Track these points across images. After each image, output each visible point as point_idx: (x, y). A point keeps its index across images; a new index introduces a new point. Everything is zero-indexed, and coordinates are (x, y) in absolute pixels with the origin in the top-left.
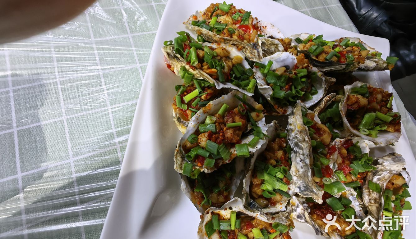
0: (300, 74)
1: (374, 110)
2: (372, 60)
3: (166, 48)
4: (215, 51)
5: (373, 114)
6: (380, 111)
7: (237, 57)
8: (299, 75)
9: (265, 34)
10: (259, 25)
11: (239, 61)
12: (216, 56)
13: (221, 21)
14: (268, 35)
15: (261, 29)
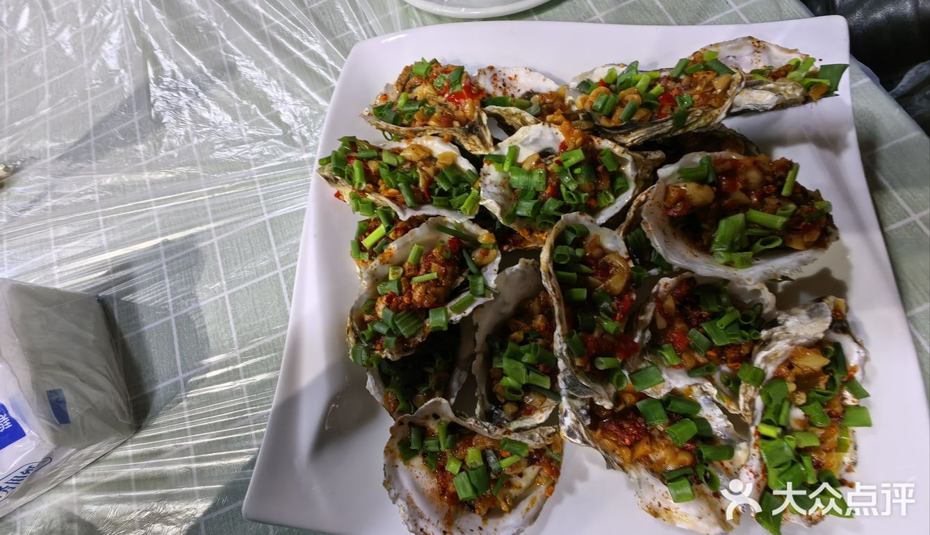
0: (569, 161)
1: (743, 208)
3: (323, 169)
4: (402, 154)
5: (740, 217)
6: (761, 206)
7: (444, 156)
8: (567, 164)
9: (516, 91)
10: (500, 77)
11: (449, 162)
12: (403, 164)
13: (416, 97)
14: (523, 92)
15: (504, 85)
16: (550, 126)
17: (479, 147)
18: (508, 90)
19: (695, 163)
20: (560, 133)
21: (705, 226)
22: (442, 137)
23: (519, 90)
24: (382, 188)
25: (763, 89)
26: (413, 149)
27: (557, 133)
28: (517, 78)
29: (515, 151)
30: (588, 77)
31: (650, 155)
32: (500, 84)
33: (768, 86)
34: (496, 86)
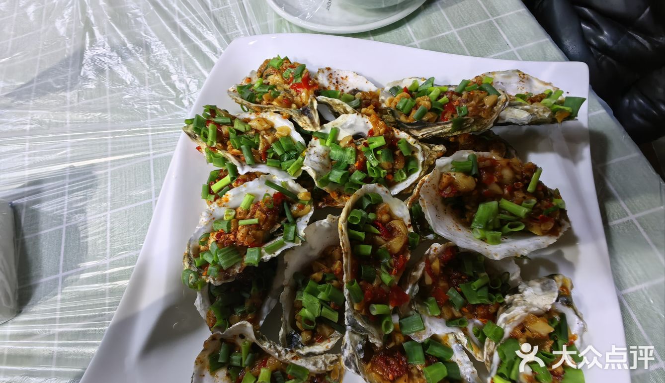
0: (373, 144)
1: (497, 197)
2: (520, 107)
3: (188, 127)
5: (494, 204)
6: (510, 197)
7: (282, 129)
9: (346, 87)
10: (334, 76)
11: (285, 134)
12: (249, 131)
13: (269, 83)
14: (350, 89)
15: (337, 82)
16: (362, 117)
17: (308, 125)
18: (339, 86)
19: (464, 158)
20: (369, 122)
21: (468, 207)
22: (282, 114)
23: (348, 88)
24: (229, 147)
25: (521, 109)
26: (258, 121)
27: (367, 122)
28: (348, 78)
29: (336, 132)
30: (398, 85)
31: (435, 147)
32: (334, 81)
33: (525, 107)
34: (331, 82)
